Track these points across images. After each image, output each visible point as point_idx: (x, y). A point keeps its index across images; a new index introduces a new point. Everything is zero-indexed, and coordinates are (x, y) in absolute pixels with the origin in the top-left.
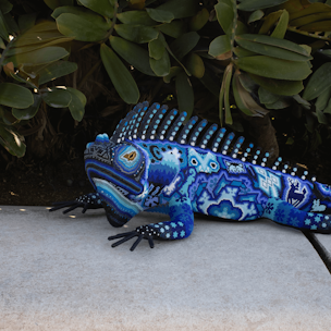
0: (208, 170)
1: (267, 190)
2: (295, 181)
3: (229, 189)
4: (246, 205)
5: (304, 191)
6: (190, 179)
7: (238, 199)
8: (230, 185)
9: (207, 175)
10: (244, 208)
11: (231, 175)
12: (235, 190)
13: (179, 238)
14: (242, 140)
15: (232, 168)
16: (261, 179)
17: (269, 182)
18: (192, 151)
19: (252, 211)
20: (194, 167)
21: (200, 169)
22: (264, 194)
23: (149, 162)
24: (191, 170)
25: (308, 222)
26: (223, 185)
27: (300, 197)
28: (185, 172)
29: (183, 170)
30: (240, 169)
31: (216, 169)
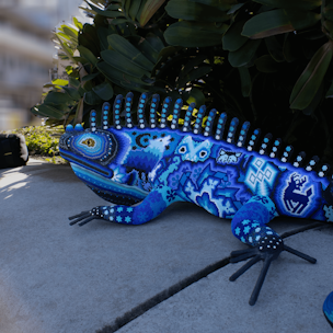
0: (194, 158)
1: (253, 186)
3: (211, 181)
4: (221, 200)
5: (309, 192)
6: (172, 167)
7: (215, 194)
8: (213, 176)
9: (192, 164)
10: (218, 203)
11: (217, 165)
12: (216, 182)
15: (223, 158)
16: (251, 171)
17: (261, 175)
19: (228, 208)
20: (180, 155)
21: (187, 157)
22: (248, 190)
23: (130, 148)
24: (175, 158)
26: (206, 175)
27: (303, 200)
28: (167, 160)
29: (165, 158)
31: (203, 158)
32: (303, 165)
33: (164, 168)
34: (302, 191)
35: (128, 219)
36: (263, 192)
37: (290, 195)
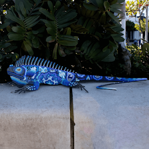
0: (44, 72)
2: (70, 74)
3: (50, 77)
5: (73, 76)
6: (39, 75)
7: (53, 79)
8: (51, 75)
9: (44, 73)
10: (54, 81)
11: (51, 73)
12: (52, 77)
13: (34, 90)
14: (55, 63)
15: (51, 71)
16: (59, 74)
17: (62, 74)
18: (40, 67)
19: (57, 82)
21: (42, 72)
22: (60, 77)
23: (26, 71)
24: (39, 72)
25: (69, 84)
27: (72, 78)
28: (37, 73)
29: (37, 72)
30: (54, 71)
31: (47, 72)
32: (72, 72)
33: (37, 75)
34: (71, 76)
35: (35, 89)
36: (64, 77)
37: (69, 77)
